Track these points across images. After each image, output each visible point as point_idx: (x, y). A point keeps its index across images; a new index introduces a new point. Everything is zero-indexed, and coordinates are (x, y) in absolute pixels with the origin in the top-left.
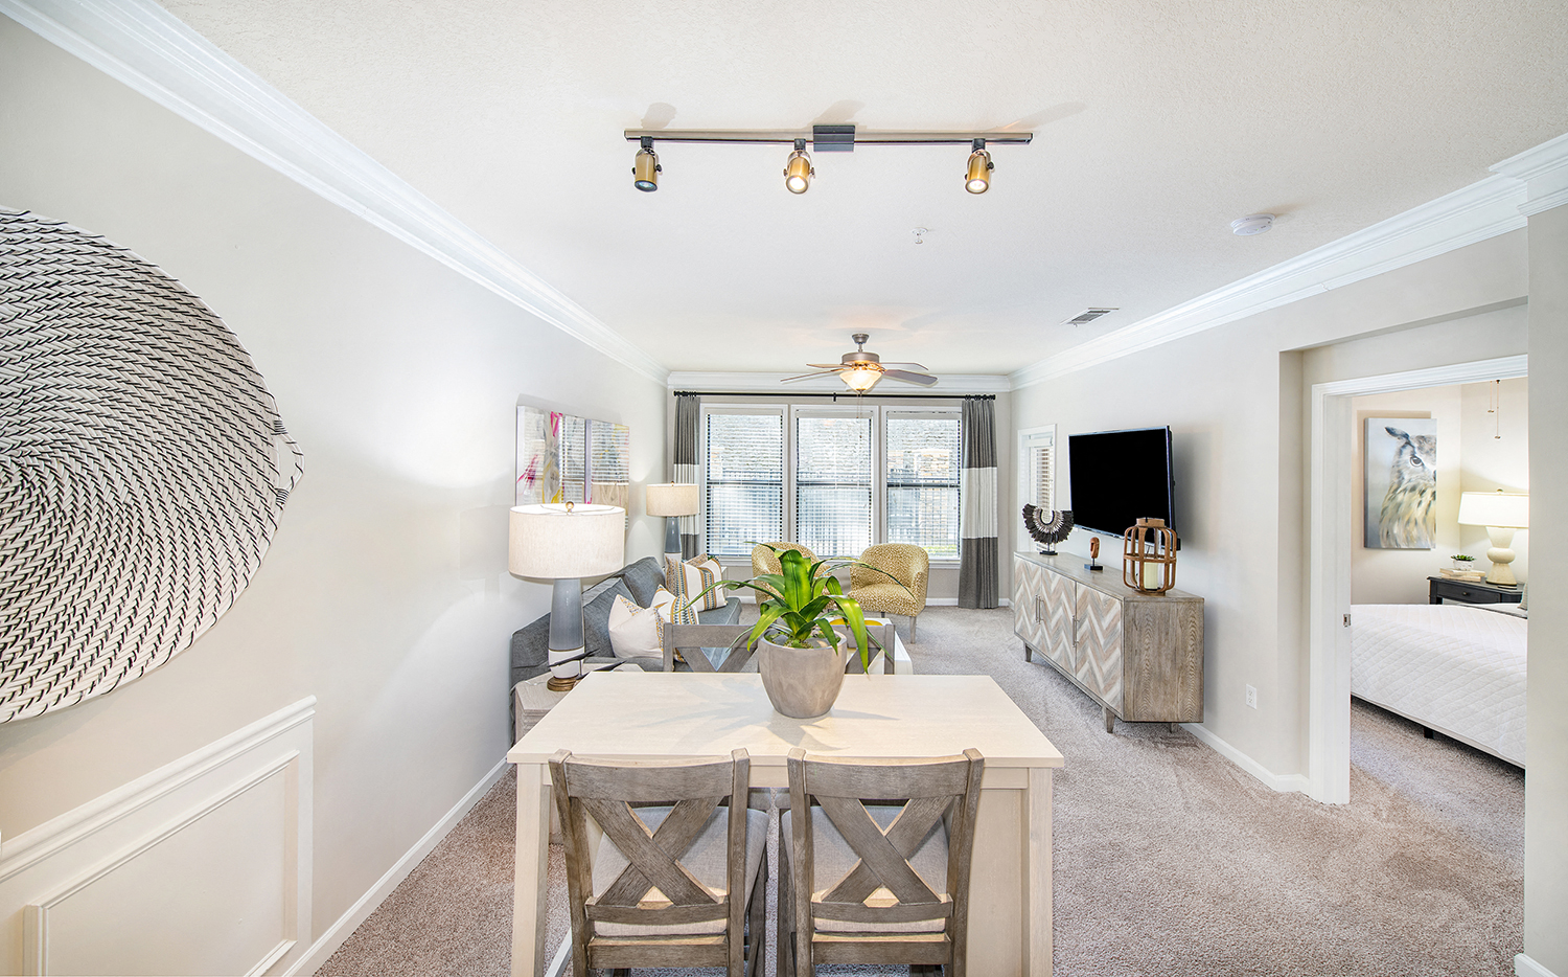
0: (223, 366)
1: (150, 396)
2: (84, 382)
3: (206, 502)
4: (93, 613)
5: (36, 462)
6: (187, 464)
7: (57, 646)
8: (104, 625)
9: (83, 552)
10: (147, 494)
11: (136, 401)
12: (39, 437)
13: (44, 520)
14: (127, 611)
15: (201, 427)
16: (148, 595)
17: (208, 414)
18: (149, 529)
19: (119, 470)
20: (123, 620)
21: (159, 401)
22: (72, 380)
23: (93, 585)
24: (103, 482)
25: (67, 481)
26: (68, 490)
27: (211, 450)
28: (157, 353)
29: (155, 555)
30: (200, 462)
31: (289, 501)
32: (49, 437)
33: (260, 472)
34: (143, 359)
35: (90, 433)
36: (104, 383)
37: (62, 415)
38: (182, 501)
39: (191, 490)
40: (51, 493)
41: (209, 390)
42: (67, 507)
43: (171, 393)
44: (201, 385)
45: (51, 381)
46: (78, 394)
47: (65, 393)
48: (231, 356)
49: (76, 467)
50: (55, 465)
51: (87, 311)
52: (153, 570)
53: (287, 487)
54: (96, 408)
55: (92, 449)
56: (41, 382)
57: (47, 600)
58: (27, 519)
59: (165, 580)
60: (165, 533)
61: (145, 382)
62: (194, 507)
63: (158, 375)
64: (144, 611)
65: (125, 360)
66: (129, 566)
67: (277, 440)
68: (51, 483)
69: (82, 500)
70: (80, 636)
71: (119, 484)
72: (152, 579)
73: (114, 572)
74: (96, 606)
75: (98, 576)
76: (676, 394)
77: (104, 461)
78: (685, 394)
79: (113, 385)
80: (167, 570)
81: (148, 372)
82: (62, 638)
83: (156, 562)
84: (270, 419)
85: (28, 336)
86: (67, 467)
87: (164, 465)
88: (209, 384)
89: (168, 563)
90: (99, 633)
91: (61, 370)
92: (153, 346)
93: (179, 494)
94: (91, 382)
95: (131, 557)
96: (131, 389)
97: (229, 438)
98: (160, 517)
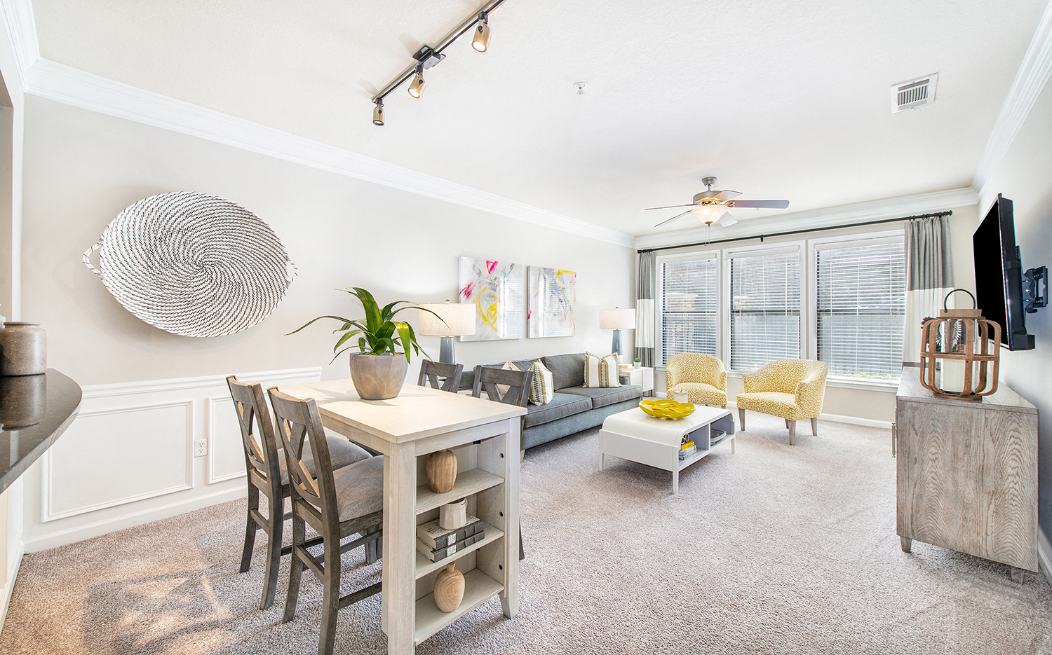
0: (269, 237)
1: (247, 248)
2: (225, 243)
3: (266, 285)
4: (224, 315)
5: (209, 267)
6: (260, 271)
7: (211, 322)
8: (226, 319)
9: (223, 295)
10: (245, 280)
11: (242, 250)
12: (211, 259)
13: (211, 284)
14: (235, 316)
15: (265, 258)
16: (242, 313)
17: (267, 254)
18: (246, 292)
19: (236, 272)
20: (233, 318)
21: (250, 249)
22: (221, 243)
23: (226, 306)
24: (230, 275)
25: (219, 273)
26: (219, 276)
27: (268, 267)
28: (248, 234)
29: (247, 300)
30: (265, 271)
31: (290, 285)
32: (214, 260)
33: (283, 275)
34: (244, 236)
35: (227, 259)
36: (231, 244)
37: (217, 253)
38: (258, 284)
39: (261, 280)
40: (214, 276)
41: (267, 246)
42: (218, 281)
43: (254, 247)
44: (264, 244)
45: (214, 243)
46: (222, 247)
47: (219, 247)
48: (270, 233)
49: (222, 269)
50: (216, 268)
51: (224, 221)
52: (246, 305)
53: (290, 280)
54: (229, 251)
55: (227, 264)
56: (211, 243)
57: (211, 308)
58: (206, 283)
59: (249, 309)
60: (251, 293)
61: (245, 243)
62: (262, 286)
63: (249, 241)
64: (239, 317)
65: (238, 236)
66: (238, 303)
67: (287, 263)
68: (214, 274)
69: (223, 279)
70: (219, 321)
71: (236, 276)
72: (245, 308)
73: (233, 303)
74: (226, 313)
75: (228, 304)
76: (639, 252)
77: (231, 268)
78: (645, 251)
79: (234, 244)
80: (250, 305)
81: (246, 240)
82: (213, 320)
83: (247, 302)
84: (285, 255)
85: (208, 230)
86: (219, 269)
87: (252, 271)
88: (266, 243)
89: (251, 303)
90: (224, 321)
91: (218, 239)
92: (247, 232)
93: (257, 281)
94: (227, 243)
95: (239, 300)
96: (241, 245)
97: (275, 263)
98: (250, 288)
